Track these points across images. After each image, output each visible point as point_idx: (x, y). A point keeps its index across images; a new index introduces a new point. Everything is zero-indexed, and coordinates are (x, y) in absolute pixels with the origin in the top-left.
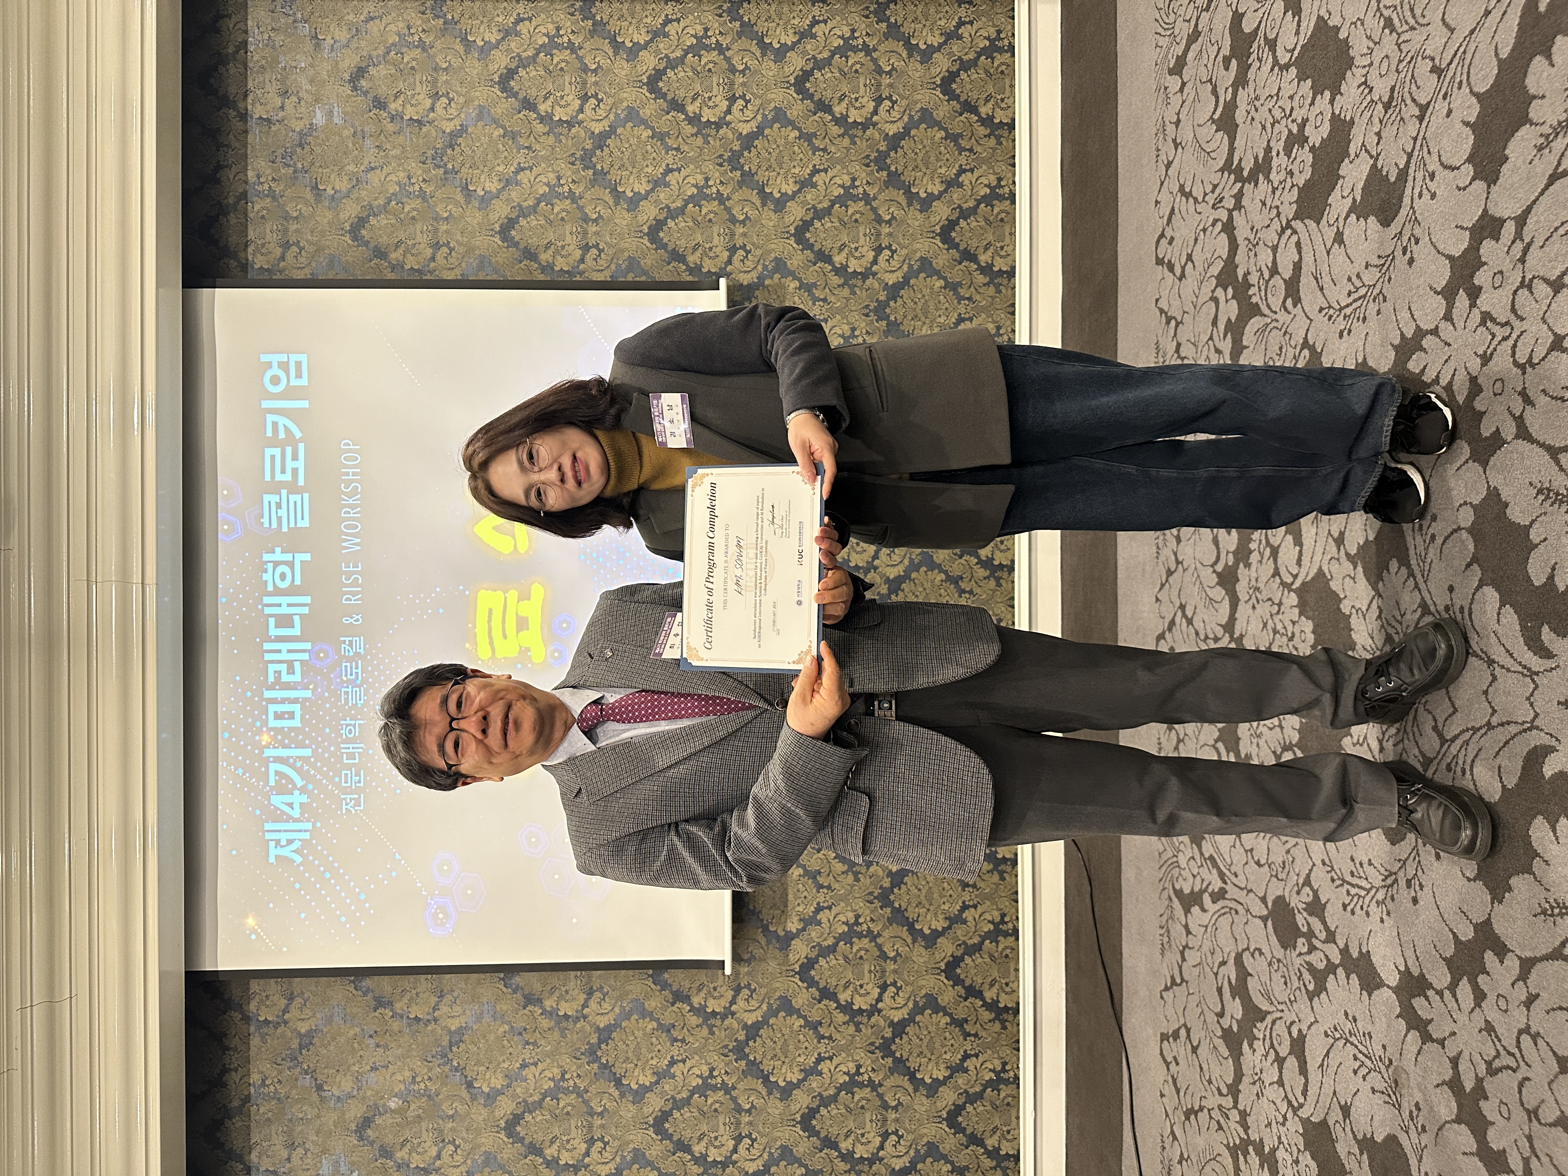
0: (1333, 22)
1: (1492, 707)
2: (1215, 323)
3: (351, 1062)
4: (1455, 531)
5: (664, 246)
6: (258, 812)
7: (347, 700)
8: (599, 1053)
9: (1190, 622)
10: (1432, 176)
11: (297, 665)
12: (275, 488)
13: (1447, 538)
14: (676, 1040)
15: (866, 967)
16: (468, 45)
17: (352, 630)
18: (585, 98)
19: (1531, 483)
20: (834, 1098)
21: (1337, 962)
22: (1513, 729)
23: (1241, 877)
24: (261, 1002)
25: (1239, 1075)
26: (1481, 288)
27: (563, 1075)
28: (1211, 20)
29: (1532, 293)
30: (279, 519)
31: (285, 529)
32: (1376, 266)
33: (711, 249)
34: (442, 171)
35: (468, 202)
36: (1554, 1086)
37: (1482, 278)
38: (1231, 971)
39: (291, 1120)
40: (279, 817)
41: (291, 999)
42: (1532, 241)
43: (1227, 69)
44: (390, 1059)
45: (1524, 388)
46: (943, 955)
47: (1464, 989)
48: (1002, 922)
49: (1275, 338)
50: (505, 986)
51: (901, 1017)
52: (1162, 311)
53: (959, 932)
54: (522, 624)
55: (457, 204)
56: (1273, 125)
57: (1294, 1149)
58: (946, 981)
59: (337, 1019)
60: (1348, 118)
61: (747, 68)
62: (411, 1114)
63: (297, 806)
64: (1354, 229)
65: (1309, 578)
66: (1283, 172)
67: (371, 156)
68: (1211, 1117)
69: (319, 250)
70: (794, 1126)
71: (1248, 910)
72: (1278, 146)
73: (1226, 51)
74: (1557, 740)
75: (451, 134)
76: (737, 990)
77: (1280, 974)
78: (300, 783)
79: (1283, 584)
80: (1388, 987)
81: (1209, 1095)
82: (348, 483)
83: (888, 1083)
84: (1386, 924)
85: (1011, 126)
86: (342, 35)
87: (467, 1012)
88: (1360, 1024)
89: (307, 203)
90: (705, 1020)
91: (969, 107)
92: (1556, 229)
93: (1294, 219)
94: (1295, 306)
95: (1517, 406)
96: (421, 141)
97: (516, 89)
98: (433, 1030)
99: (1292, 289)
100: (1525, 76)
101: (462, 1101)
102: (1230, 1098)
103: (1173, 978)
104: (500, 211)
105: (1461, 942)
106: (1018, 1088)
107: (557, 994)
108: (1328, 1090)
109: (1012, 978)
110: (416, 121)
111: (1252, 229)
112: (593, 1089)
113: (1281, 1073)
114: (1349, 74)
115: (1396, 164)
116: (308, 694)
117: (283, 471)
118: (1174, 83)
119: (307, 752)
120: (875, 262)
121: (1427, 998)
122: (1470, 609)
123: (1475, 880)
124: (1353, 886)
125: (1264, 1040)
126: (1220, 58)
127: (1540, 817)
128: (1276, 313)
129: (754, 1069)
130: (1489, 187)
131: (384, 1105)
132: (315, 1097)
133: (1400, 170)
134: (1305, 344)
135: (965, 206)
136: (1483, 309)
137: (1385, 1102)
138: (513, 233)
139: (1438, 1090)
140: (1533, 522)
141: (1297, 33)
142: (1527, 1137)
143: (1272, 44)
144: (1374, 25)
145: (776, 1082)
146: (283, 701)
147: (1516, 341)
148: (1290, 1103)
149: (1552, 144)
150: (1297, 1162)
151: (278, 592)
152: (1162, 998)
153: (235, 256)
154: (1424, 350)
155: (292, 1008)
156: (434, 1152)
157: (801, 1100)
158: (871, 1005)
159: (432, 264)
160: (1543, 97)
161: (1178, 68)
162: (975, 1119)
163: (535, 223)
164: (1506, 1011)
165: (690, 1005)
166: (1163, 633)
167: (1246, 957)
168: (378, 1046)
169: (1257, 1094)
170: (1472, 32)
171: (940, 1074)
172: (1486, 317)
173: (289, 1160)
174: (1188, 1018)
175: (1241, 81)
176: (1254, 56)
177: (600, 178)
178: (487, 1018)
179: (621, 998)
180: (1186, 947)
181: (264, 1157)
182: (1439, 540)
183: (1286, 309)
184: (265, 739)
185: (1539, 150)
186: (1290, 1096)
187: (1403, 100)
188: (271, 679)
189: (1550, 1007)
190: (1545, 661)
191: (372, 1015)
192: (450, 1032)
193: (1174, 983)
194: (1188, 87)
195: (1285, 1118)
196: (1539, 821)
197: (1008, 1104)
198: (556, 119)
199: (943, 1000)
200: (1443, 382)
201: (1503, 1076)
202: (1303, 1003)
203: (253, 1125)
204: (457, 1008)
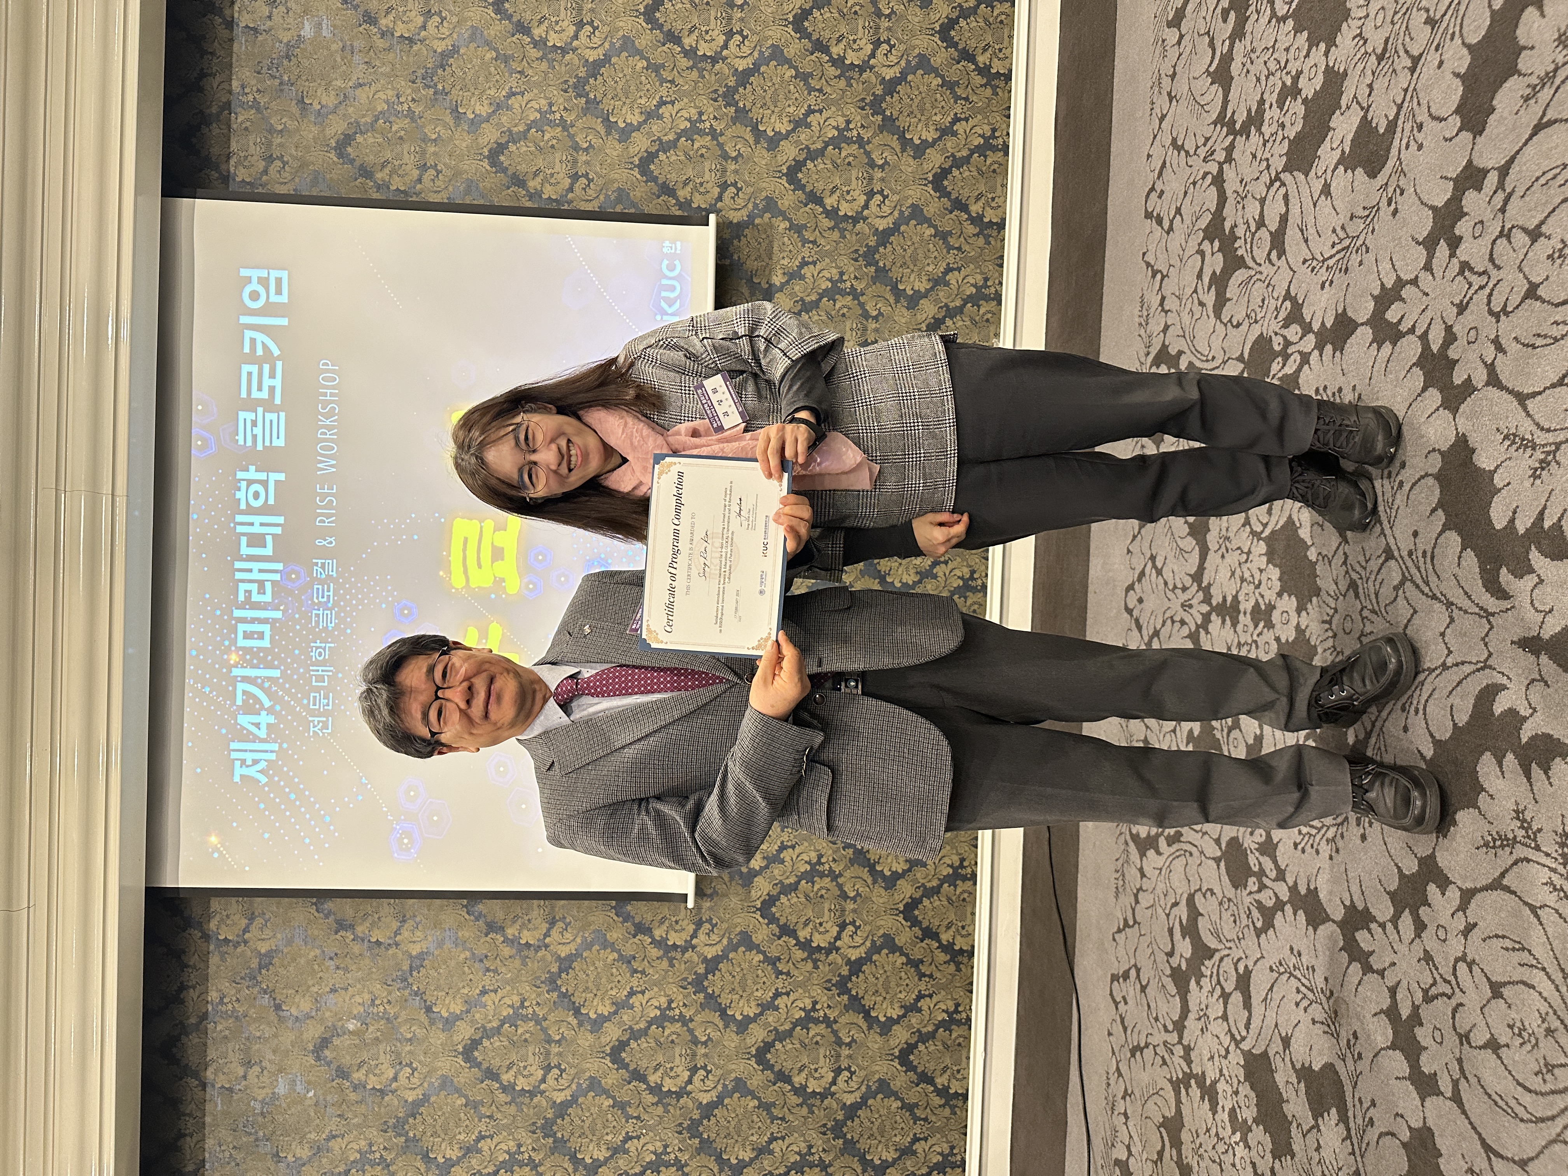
1: (1448, 648)
2: (1200, 276)
3: (310, 982)
4: (1422, 477)
5: (655, 179)
6: (224, 731)
7: (317, 622)
8: (559, 982)
9: (1159, 572)
10: (1420, 127)
11: (268, 585)
12: (251, 405)
13: (1414, 484)
14: (636, 971)
15: (826, 906)
17: (326, 554)
18: (580, 25)
19: (1498, 430)
20: (789, 1033)
21: (1285, 899)
22: (1468, 669)
24: (221, 921)
25: (1185, 1012)
26: (1461, 238)
27: (522, 1003)
29: (1510, 243)
30: (255, 437)
31: (260, 447)
32: (1361, 218)
33: (701, 184)
34: (431, 91)
35: (457, 125)
36: (1486, 1010)
37: (1463, 228)
38: (1182, 911)
39: (248, 1039)
40: (247, 737)
41: (252, 919)
42: (1513, 191)
43: (1225, 21)
44: (350, 982)
45: (1497, 336)
46: (902, 896)
47: (1406, 920)
48: (961, 866)
49: (1258, 290)
50: (468, 913)
51: (858, 956)
52: (1148, 264)
53: (918, 875)
54: (498, 554)
55: (446, 126)
56: (1267, 78)
57: (1235, 1081)
58: (903, 922)
59: (299, 941)
60: (1341, 70)
62: (369, 1036)
63: (263, 727)
64: (1341, 180)
65: (1279, 526)
66: (1275, 125)
67: (359, 72)
68: (1156, 1054)
69: (304, 165)
70: (749, 1059)
71: (1202, 852)
72: (1272, 98)
73: (1225, 3)
74: (1509, 678)
75: (442, 54)
76: (699, 924)
77: (1230, 912)
78: (267, 703)
79: (1253, 533)
80: (1334, 921)
81: (1155, 1032)
82: (325, 404)
83: (843, 1020)
84: (1335, 861)
85: (1008, 77)
87: (430, 938)
88: (1304, 958)
89: (292, 117)
90: (666, 952)
91: (967, 56)
92: (1537, 179)
93: (1283, 171)
94: (1279, 258)
95: (1490, 353)
96: (411, 59)
97: (510, 11)
98: (394, 955)
99: (1278, 242)
100: (1516, 26)
101: (421, 1025)
102: (1175, 1034)
103: (1125, 920)
104: (490, 135)
105: (1405, 876)
106: (970, 1029)
107: (520, 922)
108: (1270, 1022)
109: (968, 922)
110: (406, 38)
111: (1241, 182)
112: (551, 1017)
113: (1225, 1008)
114: (1345, 25)
115: (1386, 116)
116: (278, 615)
117: (260, 389)
118: (1172, 36)
119: (276, 673)
120: (866, 206)
121: (1369, 931)
122: (1433, 552)
125: (1211, 976)
126: (1219, 10)
127: (1488, 753)
128: (1260, 265)
129: (712, 1002)
130: (1474, 138)
131: (343, 1026)
132: (272, 1016)
133: (1389, 122)
134: (1288, 296)
135: (958, 155)
136: (1462, 259)
137: (1324, 1032)
138: (502, 158)
139: (1375, 1019)
140: (1498, 467)
142: (1457, 1060)
145: (733, 1015)
146: (253, 621)
147: (1492, 290)
148: (1233, 1037)
149: (1539, 95)
150: (1236, 1093)
151: (251, 511)
152: (1114, 940)
153: (217, 168)
154: (1403, 300)
155: (253, 928)
156: (391, 1074)
157: (757, 1034)
158: (830, 943)
159: (419, 186)
160: (1533, 48)
161: (1176, 22)
162: (926, 1058)
163: (525, 149)
164: (1444, 941)
165: (652, 937)
166: (1133, 584)
167: (1198, 898)
168: (338, 968)
169: (1202, 1030)
171: (895, 1013)
172: (1465, 266)
173: (245, 1077)
174: (1138, 958)
175: (1238, 33)
176: (1252, 9)
177: (592, 106)
178: (448, 945)
179: (583, 928)
180: (1140, 889)
181: (220, 1074)
182: (1406, 487)
183: (1270, 261)
184: (234, 658)
185: (1525, 101)
186: (1234, 1030)
187: (1396, 52)
188: (241, 597)
189: (1486, 935)
190: (1501, 602)
191: (333, 937)
192: (411, 957)
193: (1126, 925)
194: (1187, 38)
195: (1227, 1051)
196: (1487, 757)
197: (959, 1044)
198: (550, 44)
199: (900, 941)
200: (1419, 331)
201: (1439, 1002)
202: (1250, 940)
203: (210, 1042)
204: (419, 934)
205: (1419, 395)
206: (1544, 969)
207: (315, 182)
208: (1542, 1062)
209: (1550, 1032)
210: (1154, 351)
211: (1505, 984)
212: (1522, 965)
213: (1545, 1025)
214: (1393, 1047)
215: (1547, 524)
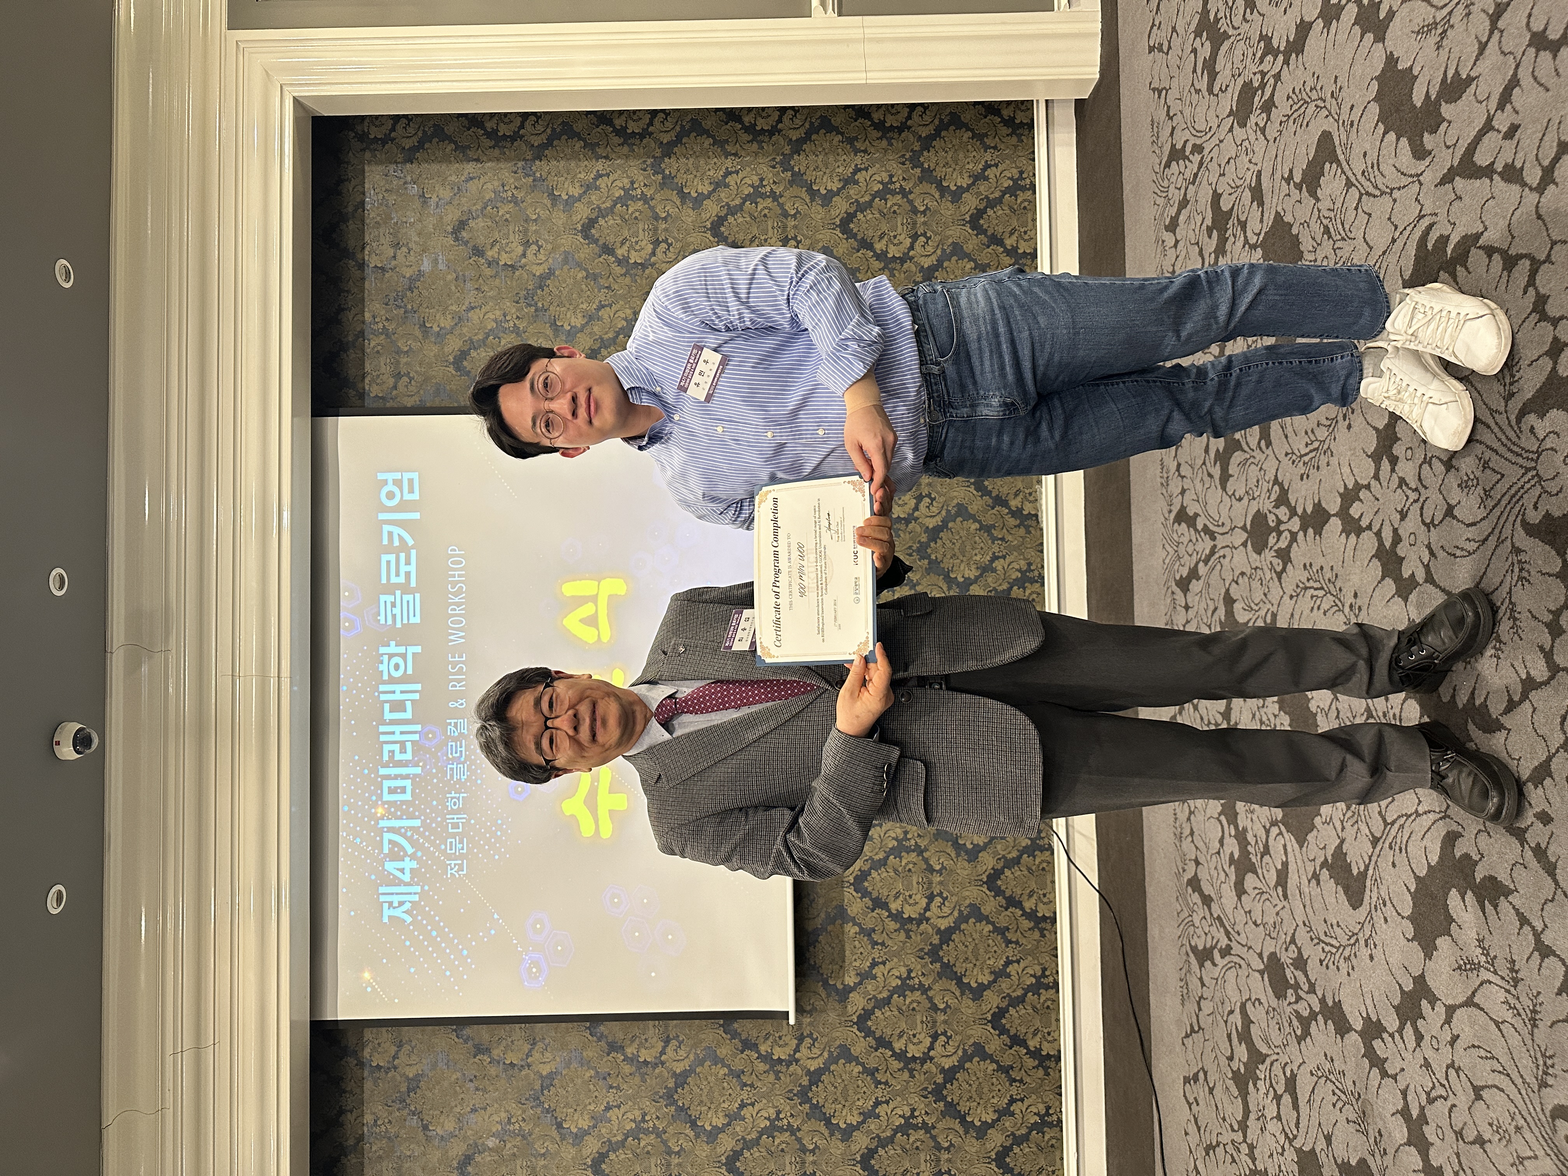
0: (1288, 218)
3: (453, 1104)
6: (373, 877)
7: (452, 776)
8: (676, 1097)
11: (409, 746)
12: (390, 589)
14: (745, 1085)
15: (919, 1018)
16: (554, 199)
17: (457, 715)
18: (656, 243)
20: (891, 1140)
21: (1317, 1010)
23: (1243, 935)
24: (374, 1049)
25: (1247, 1112)
27: (643, 1117)
28: (1196, 192)
30: (394, 616)
31: (399, 625)
34: (533, 309)
35: (556, 336)
36: (1472, 1109)
37: (1398, 450)
38: (1237, 1019)
39: (399, 1157)
40: (393, 881)
41: (400, 1046)
44: (488, 1102)
46: (989, 1006)
47: (1409, 1030)
48: (1044, 975)
50: (591, 1035)
51: (951, 1064)
53: (1003, 986)
55: (547, 338)
58: (992, 1031)
59: (440, 1065)
61: (798, 212)
62: (507, 1152)
63: (407, 871)
67: (471, 297)
68: (1226, 1152)
69: (427, 379)
70: (854, 1165)
71: (1249, 965)
73: (1209, 222)
75: (541, 276)
78: (410, 850)
80: (1355, 1031)
82: (454, 584)
83: (941, 1126)
84: (1352, 977)
85: (1034, 256)
86: (446, 194)
87: (558, 1059)
88: (1336, 1063)
89: (416, 339)
90: (772, 1067)
91: (996, 240)
94: (1269, 446)
95: (1426, 556)
96: (514, 283)
97: (597, 236)
98: (527, 1075)
99: (1265, 433)
101: (553, 1141)
102: (1240, 1133)
103: (1191, 1025)
105: (1405, 992)
106: (1062, 1130)
107: (638, 1041)
108: (1314, 1122)
109: (1054, 1028)
110: (510, 266)
112: (671, 1130)
113: (1279, 1108)
116: (418, 770)
117: (397, 575)
118: (1169, 238)
119: (417, 823)
121: (1383, 1040)
122: (1401, 716)
123: (1412, 940)
124: (1327, 944)
125: (1265, 1080)
126: (1204, 227)
127: (1454, 890)
128: (1253, 451)
129: (817, 1112)
131: (483, 1144)
132: (420, 1136)
134: (1276, 481)
136: (1400, 475)
137: (1358, 1131)
139: (1394, 1118)
141: (1262, 221)
142: (1456, 1155)
143: (1243, 225)
144: (1318, 230)
145: (838, 1124)
146: (396, 777)
147: (1423, 505)
148: (1286, 1135)
151: (392, 680)
152: (1184, 1044)
153: (354, 387)
154: (1361, 500)
155: (401, 1054)
157: (861, 1141)
158: (924, 1053)
161: (1172, 227)
162: (1022, 1160)
164: (1437, 1050)
165: (758, 1052)
167: (1249, 1007)
168: (477, 1089)
169: (1261, 1129)
170: (1384, 253)
171: (989, 1117)
172: (1402, 482)
174: (1205, 1062)
175: (1221, 250)
176: (1230, 232)
178: (574, 1065)
179: (695, 1046)
180: (1201, 997)
183: (1261, 449)
184: (380, 811)
186: (1287, 1129)
188: (386, 757)
189: (1465, 1045)
191: (472, 1060)
192: (541, 1076)
193: (1193, 1031)
194: (1181, 245)
195: (1283, 1148)
196: (1454, 892)
197: (1052, 1146)
198: (632, 261)
199: (990, 1049)
200: (1375, 529)
201: (1439, 1103)
202: (1293, 1047)
203: (366, 1161)
204: (548, 1055)
205: (1379, 582)
206: (1508, 1075)
207: (437, 392)
208: (1515, 1155)
209: (1518, 1129)
210: (1176, 509)
211: (1483, 1088)
212: (1493, 1071)
213: (1514, 1123)
214: (1409, 1143)
215: (1477, 703)
